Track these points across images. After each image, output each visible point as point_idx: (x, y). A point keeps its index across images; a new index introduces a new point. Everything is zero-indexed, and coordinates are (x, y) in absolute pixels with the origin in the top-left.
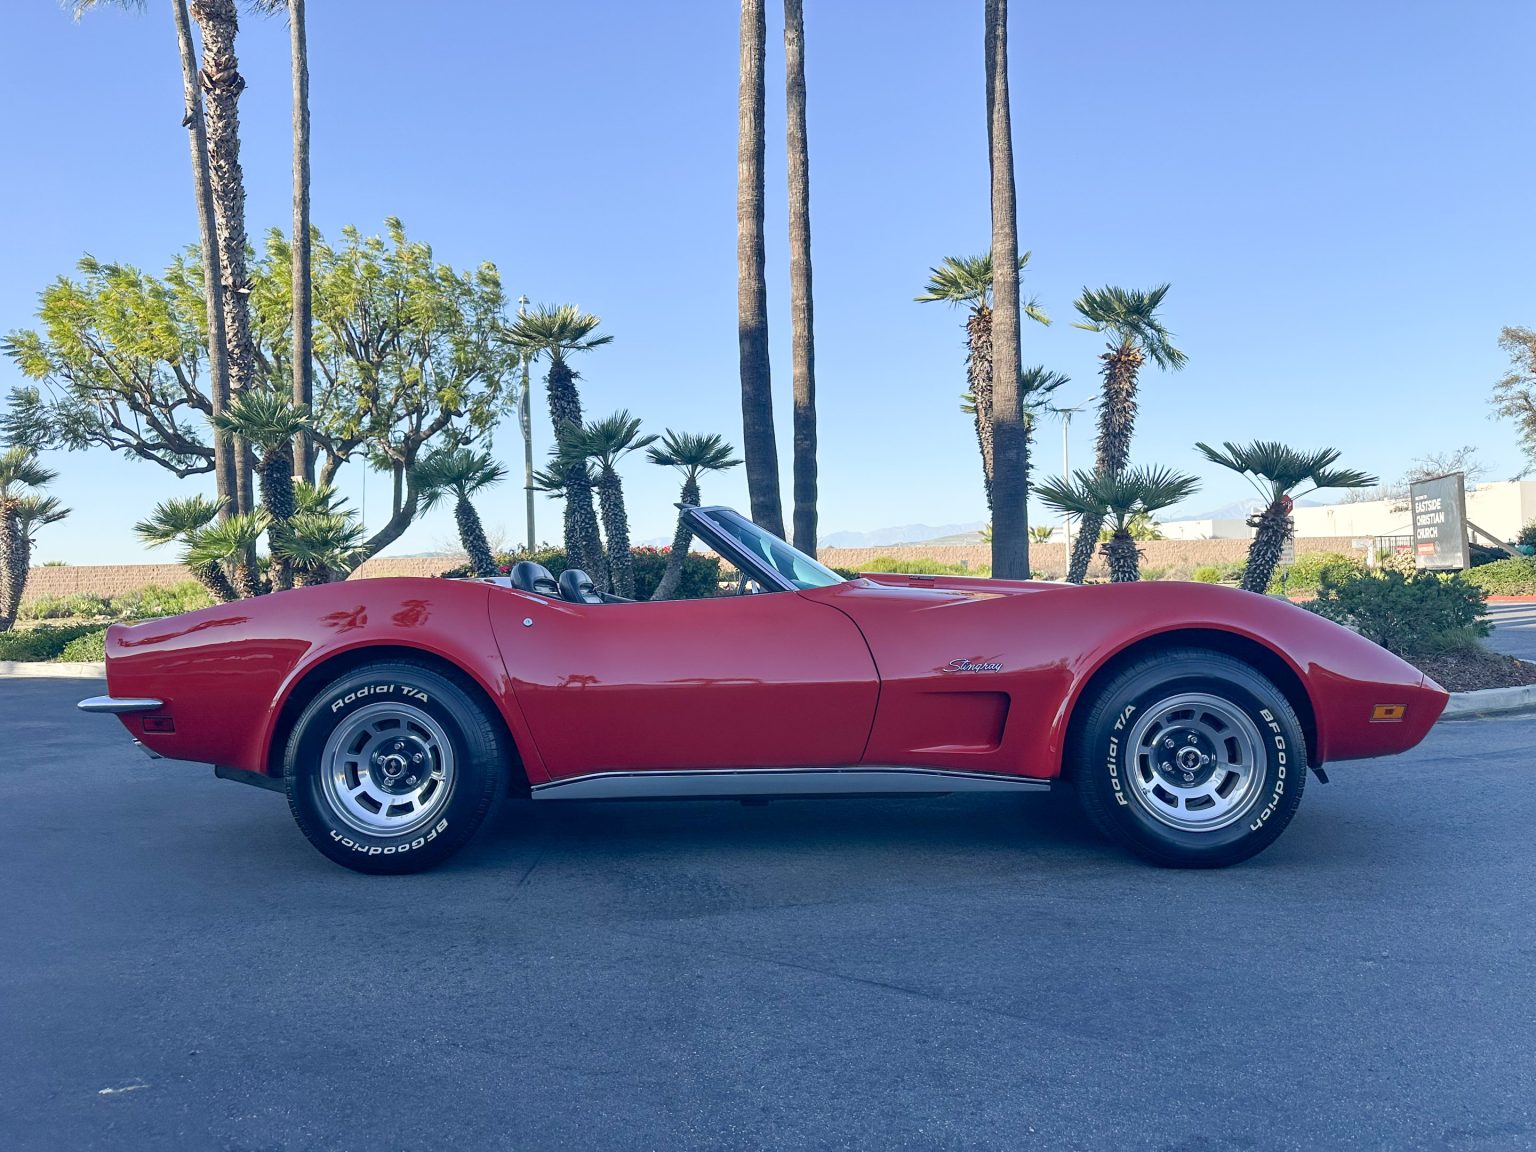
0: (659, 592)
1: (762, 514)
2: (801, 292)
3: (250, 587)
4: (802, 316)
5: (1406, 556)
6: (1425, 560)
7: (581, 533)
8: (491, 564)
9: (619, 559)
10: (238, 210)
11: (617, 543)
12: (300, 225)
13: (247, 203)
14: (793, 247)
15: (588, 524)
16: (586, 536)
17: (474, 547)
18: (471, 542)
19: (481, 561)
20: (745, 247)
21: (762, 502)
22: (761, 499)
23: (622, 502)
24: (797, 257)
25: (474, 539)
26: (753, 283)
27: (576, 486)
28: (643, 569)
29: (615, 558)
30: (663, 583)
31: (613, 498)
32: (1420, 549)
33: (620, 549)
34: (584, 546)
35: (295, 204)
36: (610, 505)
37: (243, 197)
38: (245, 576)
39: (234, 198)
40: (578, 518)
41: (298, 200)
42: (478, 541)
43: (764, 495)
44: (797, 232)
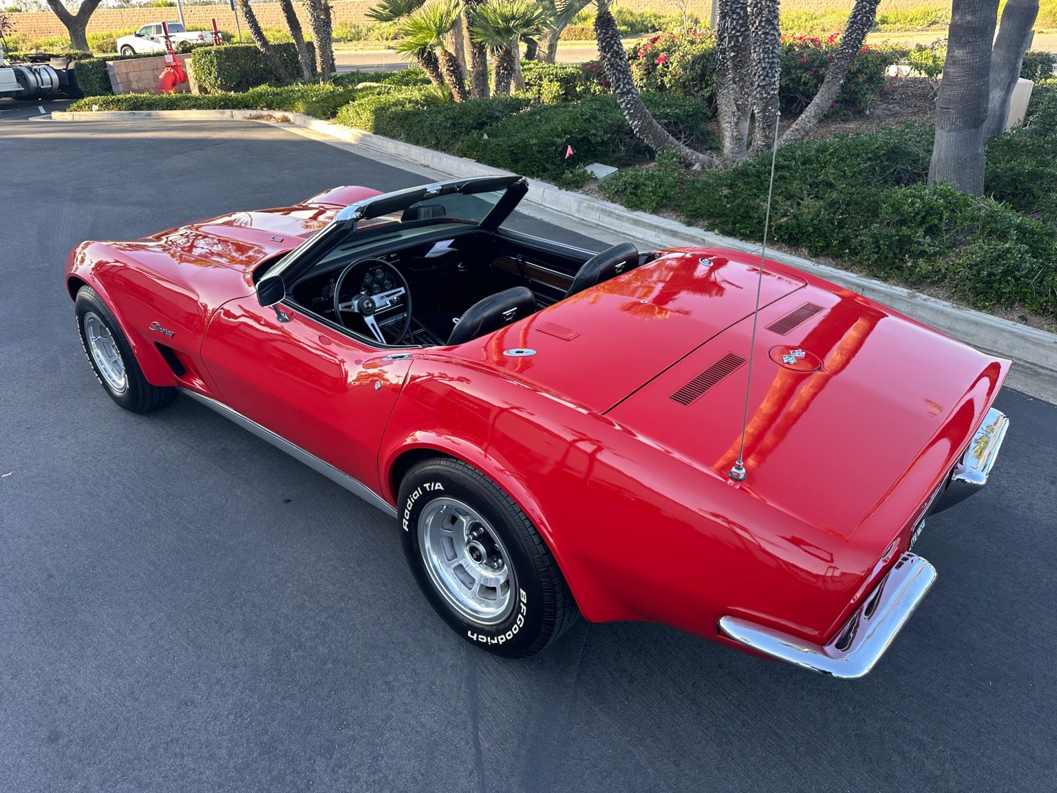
0: (811, 110)
1: (964, 40)
7: (730, 42)
8: (629, 84)
9: (764, 87)
11: (764, 69)
15: (739, 31)
17: (612, 65)
18: (609, 60)
19: (618, 80)
21: (968, 22)
22: (969, 18)
23: (776, 17)
25: (612, 56)
28: (801, 66)
29: (759, 86)
30: (816, 99)
31: (765, 12)
33: (767, 76)
34: (731, 58)
36: (761, 21)
38: (446, 61)
40: (728, 24)
42: (615, 58)
43: (974, 12)
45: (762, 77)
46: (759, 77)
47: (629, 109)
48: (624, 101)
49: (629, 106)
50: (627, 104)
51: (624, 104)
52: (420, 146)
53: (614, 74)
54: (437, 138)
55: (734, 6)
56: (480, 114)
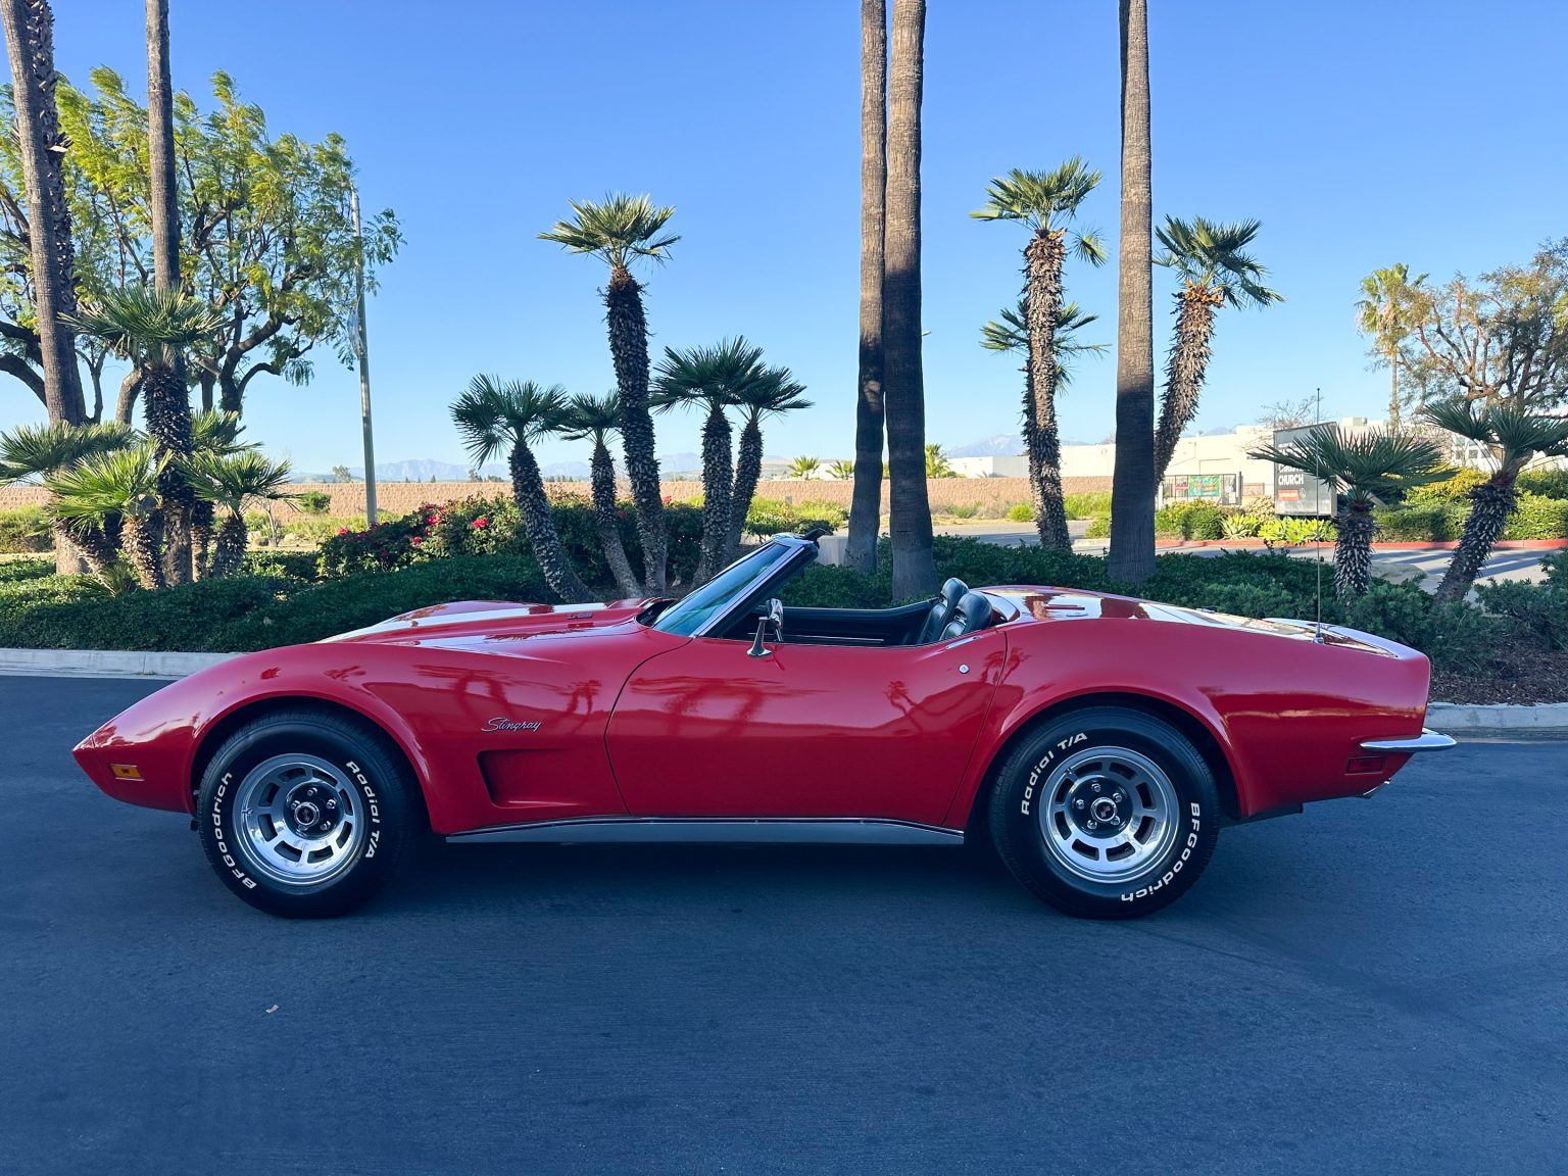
2: (877, 198)
3: (147, 545)
4: (877, 228)
5: (1265, 502)
6: (1286, 504)
9: (719, 523)
10: (46, 40)
12: (158, 66)
13: (55, 29)
14: (868, 142)
16: (647, 491)
17: (534, 507)
18: (531, 500)
20: (902, 135)
21: (910, 457)
22: (909, 454)
24: (873, 155)
25: (535, 496)
26: (911, 182)
27: (639, 430)
32: (1281, 495)
35: (150, 36)
37: (50, 22)
38: (138, 531)
39: (40, 22)
41: (154, 31)
44: (873, 124)
45: (718, 514)
46: (715, 513)
47: (551, 557)
48: (545, 548)
49: (551, 554)
50: (548, 552)
51: (545, 552)
52: (118, 649)
53: (536, 517)
54: (160, 633)
55: (643, 451)
56: (238, 595)
